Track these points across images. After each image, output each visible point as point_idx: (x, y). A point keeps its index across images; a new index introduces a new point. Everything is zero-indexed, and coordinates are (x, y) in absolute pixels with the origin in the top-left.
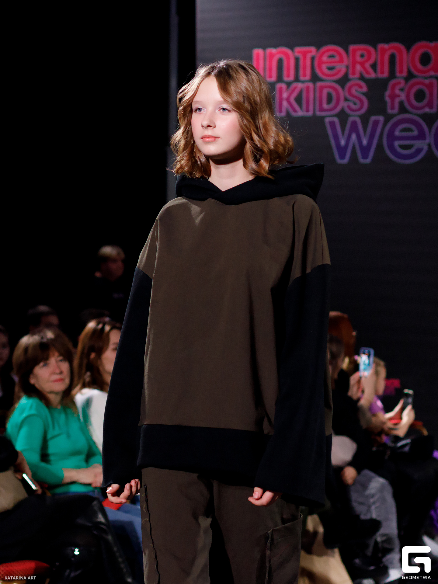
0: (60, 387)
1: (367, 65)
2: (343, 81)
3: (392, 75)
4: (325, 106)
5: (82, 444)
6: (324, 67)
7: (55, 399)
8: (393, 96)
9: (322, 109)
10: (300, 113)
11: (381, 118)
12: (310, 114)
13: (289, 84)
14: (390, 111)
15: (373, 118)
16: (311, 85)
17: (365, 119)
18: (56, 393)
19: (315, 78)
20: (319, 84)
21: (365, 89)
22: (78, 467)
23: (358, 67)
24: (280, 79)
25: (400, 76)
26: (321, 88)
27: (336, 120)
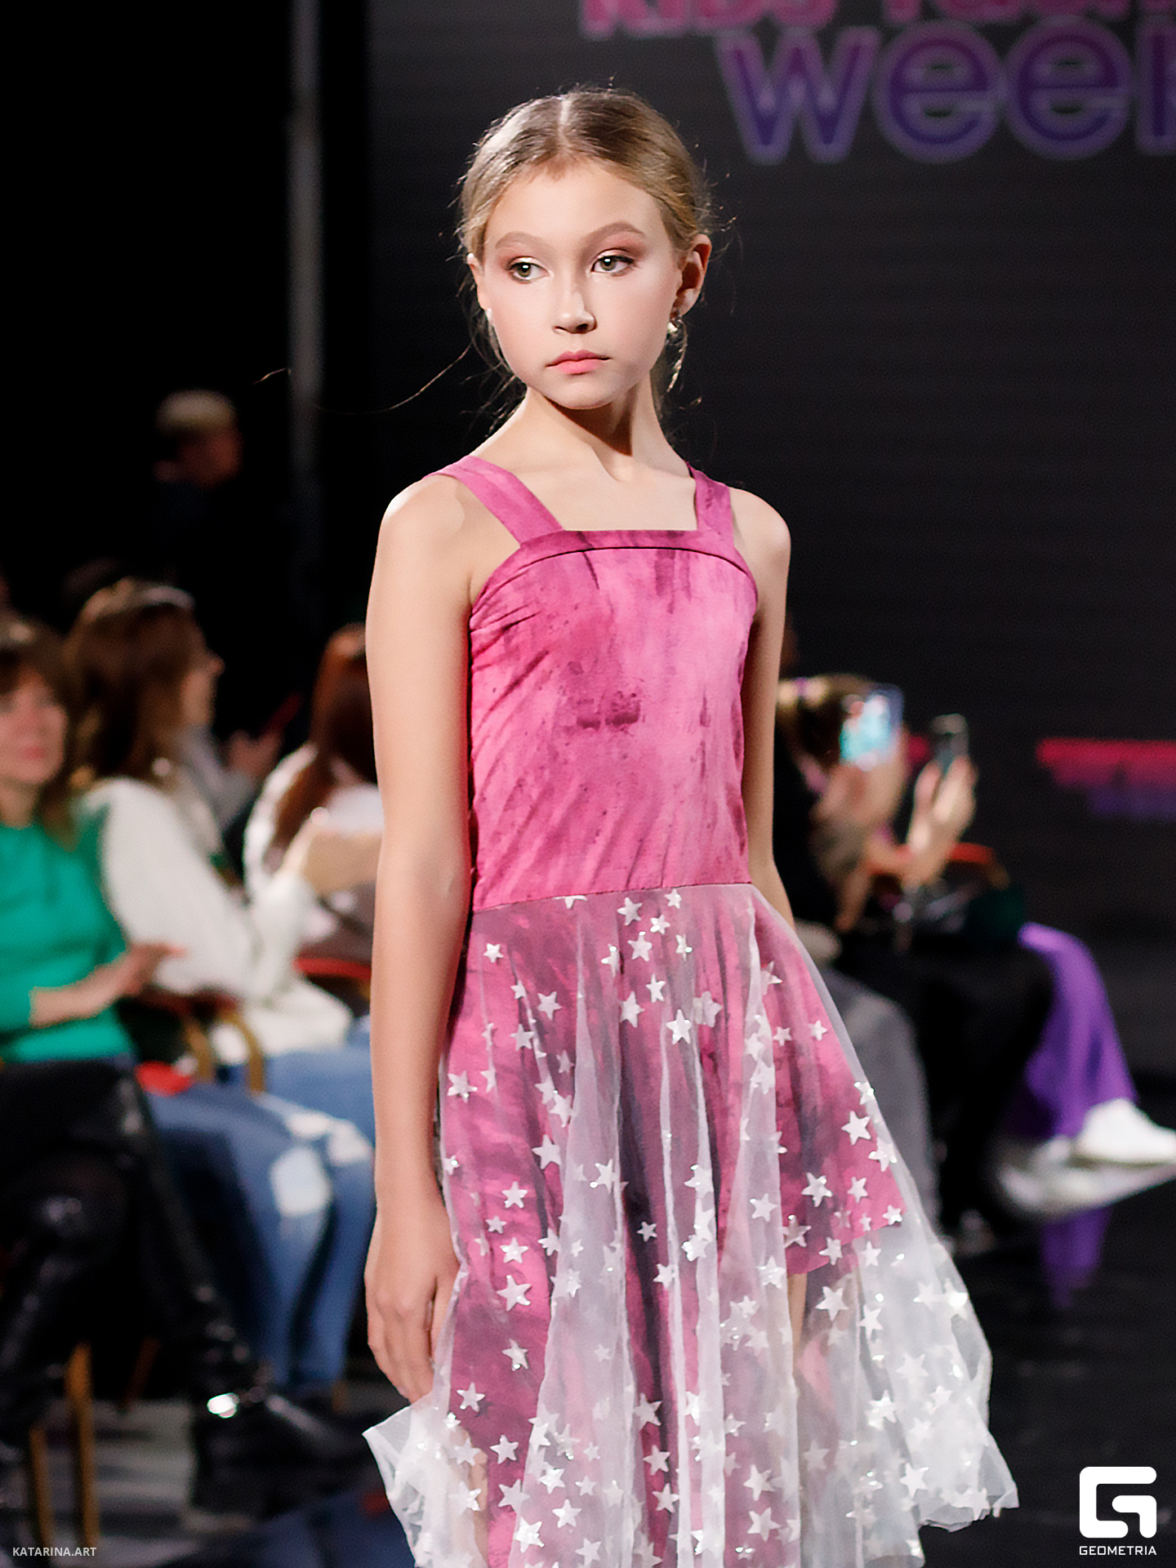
0: (38, 771)
9: (710, 13)
10: (651, 24)
11: (869, 37)
12: (675, 26)
14: (895, 16)
15: (850, 36)
17: (826, 38)
18: (24, 787)
27: (749, 45)
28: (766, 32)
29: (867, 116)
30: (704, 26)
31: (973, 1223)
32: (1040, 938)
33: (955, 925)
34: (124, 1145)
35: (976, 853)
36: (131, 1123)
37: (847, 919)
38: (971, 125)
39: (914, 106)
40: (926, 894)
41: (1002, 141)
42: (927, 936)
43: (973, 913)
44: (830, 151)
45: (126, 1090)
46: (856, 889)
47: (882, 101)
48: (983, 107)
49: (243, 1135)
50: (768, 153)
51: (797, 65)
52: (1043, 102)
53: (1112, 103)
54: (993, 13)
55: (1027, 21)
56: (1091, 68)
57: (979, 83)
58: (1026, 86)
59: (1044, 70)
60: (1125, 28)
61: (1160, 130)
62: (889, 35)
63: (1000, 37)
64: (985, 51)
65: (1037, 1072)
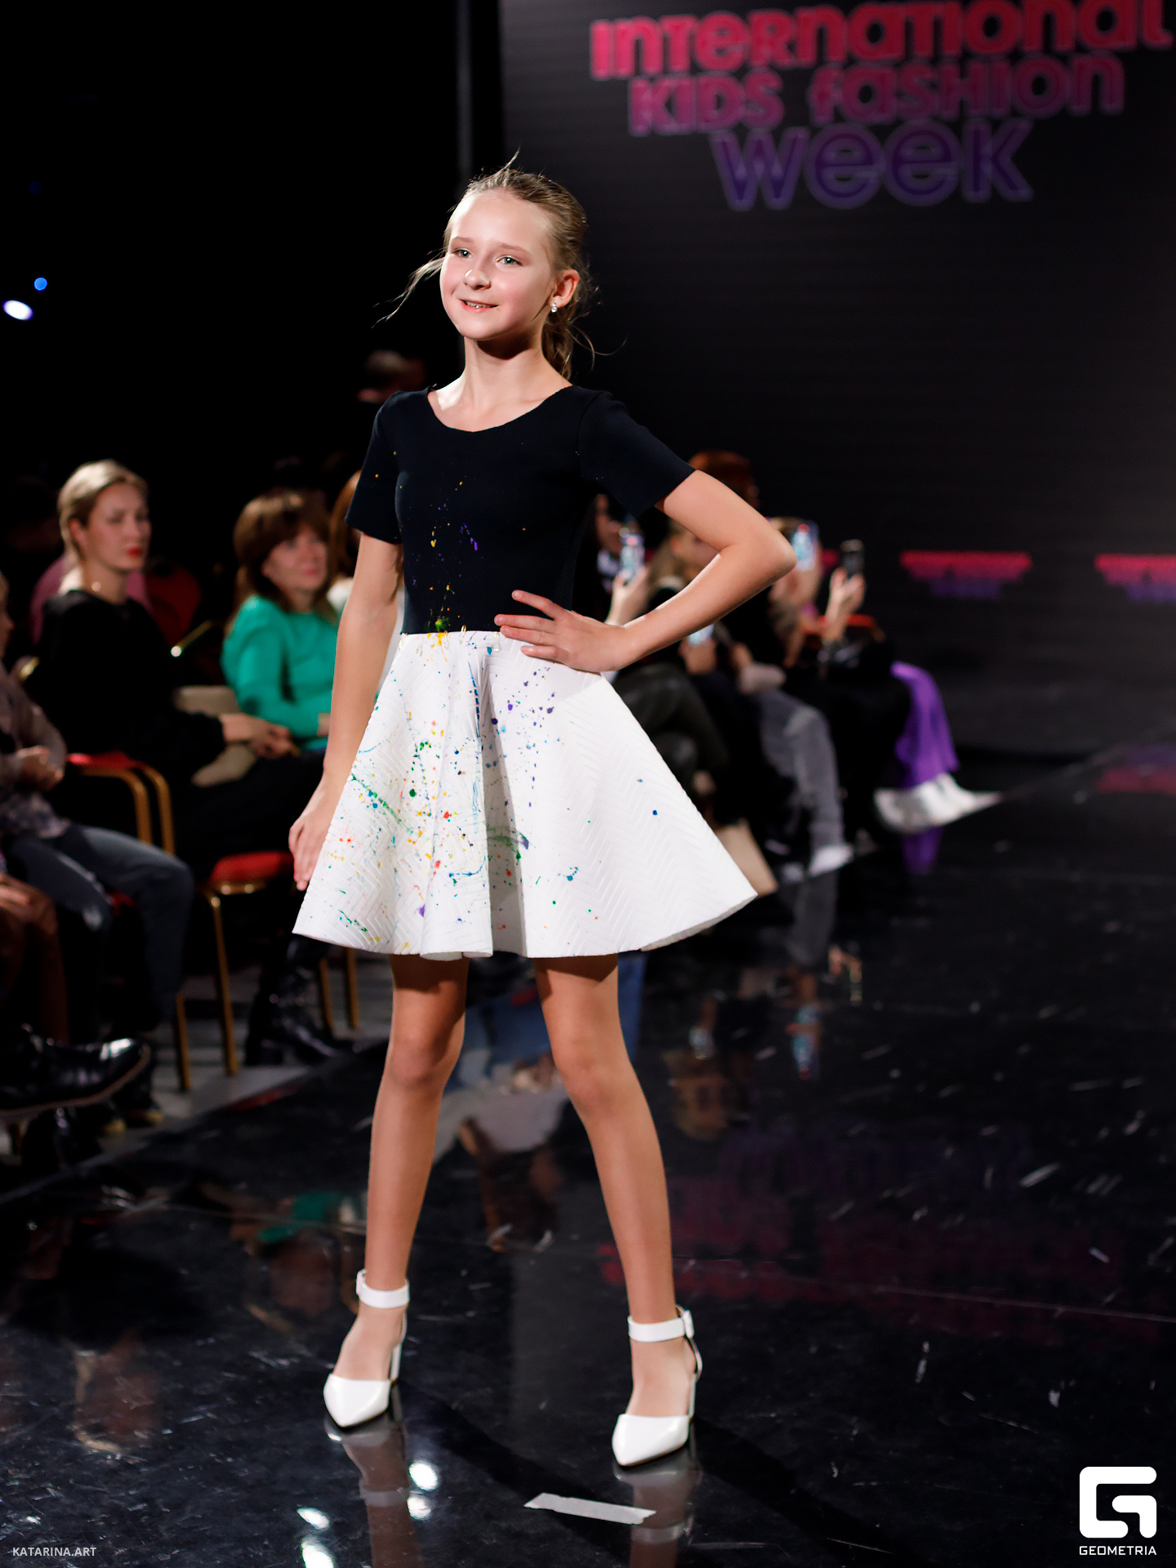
0: (313, 583)
1: (782, 45)
2: (741, 73)
3: (821, 60)
4: (713, 114)
7: (301, 600)
8: (822, 97)
9: (706, 120)
12: (686, 128)
13: (652, 80)
14: (817, 120)
15: (791, 133)
16: (687, 80)
17: (777, 134)
18: (305, 592)
19: (694, 69)
20: (702, 79)
21: (776, 84)
23: (766, 51)
24: (637, 71)
25: (835, 61)
26: (706, 85)
27: (730, 139)
28: (741, 131)
29: (801, 182)
30: (703, 127)
31: (863, 835)
32: (903, 671)
33: (854, 664)
35: (864, 621)
37: (790, 661)
38: (864, 185)
39: (830, 174)
40: (836, 647)
41: (882, 195)
42: (837, 670)
43: (863, 656)
44: (779, 203)
46: (796, 642)
47: (810, 172)
48: (871, 175)
50: (742, 204)
51: (759, 150)
52: (907, 171)
53: (948, 172)
54: (879, 118)
55: (898, 123)
56: (936, 151)
57: (869, 160)
58: (897, 161)
59: (908, 152)
60: (957, 126)
61: (976, 188)
62: (815, 131)
63: (881, 132)
64: (872, 141)
65: (902, 748)
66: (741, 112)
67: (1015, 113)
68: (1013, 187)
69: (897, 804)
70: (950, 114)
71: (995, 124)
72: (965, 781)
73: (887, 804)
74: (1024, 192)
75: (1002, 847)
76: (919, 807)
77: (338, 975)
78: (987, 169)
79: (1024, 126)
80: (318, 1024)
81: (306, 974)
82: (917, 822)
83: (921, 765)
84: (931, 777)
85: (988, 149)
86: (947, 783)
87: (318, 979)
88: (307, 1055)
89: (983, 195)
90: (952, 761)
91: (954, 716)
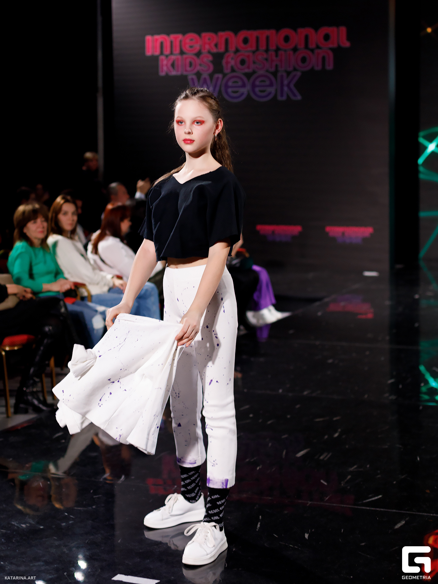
0: (42, 236)
1: (213, 45)
2: (198, 54)
3: (227, 50)
4: (188, 69)
5: (52, 267)
6: (188, 46)
7: (37, 242)
8: (227, 63)
9: (186, 71)
10: (174, 73)
11: (220, 76)
12: (179, 73)
13: (167, 56)
14: (226, 71)
15: (216, 75)
16: (179, 57)
17: (211, 76)
18: (38, 239)
19: (182, 53)
20: (185, 56)
21: (211, 58)
22: (50, 282)
23: (207, 47)
24: (162, 53)
25: (232, 50)
26: (186, 58)
27: (194, 77)
28: (198, 75)
29: (220, 92)
30: (185, 73)
31: (242, 328)
32: (256, 268)
33: (238, 265)
34: (62, 314)
36: (63, 310)
38: (242, 94)
39: (230, 90)
40: (232, 259)
41: (249, 97)
42: (232, 267)
43: (241, 263)
45: (62, 303)
47: (223, 89)
48: (245, 90)
49: (86, 312)
51: (205, 81)
52: (257, 89)
53: (272, 90)
54: (247, 71)
55: (254, 72)
56: (268, 83)
57: (244, 86)
58: (254, 86)
59: (257, 83)
60: (275, 74)
61: (282, 96)
62: (225, 75)
63: (248, 76)
64: (245, 79)
65: (255, 296)
66: (198, 68)
67: (295, 69)
68: (295, 95)
69: (254, 316)
70: (273, 70)
71: (288, 73)
72: (278, 308)
73: (250, 315)
74: (299, 97)
75: (291, 332)
76: (262, 317)
77: (49, 380)
78: (286, 89)
79: (299, 74)
80: (41, 398)
81: (37, 380)
82: (261, 322)
83: (263, 302)
84: (266, 306)
85: (286, 82)
86: (272, 308)
87: (42, 381)
88: (37, 410)
89: (284, 98)
90: (274, 301)
91: (274, 284)
